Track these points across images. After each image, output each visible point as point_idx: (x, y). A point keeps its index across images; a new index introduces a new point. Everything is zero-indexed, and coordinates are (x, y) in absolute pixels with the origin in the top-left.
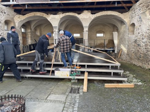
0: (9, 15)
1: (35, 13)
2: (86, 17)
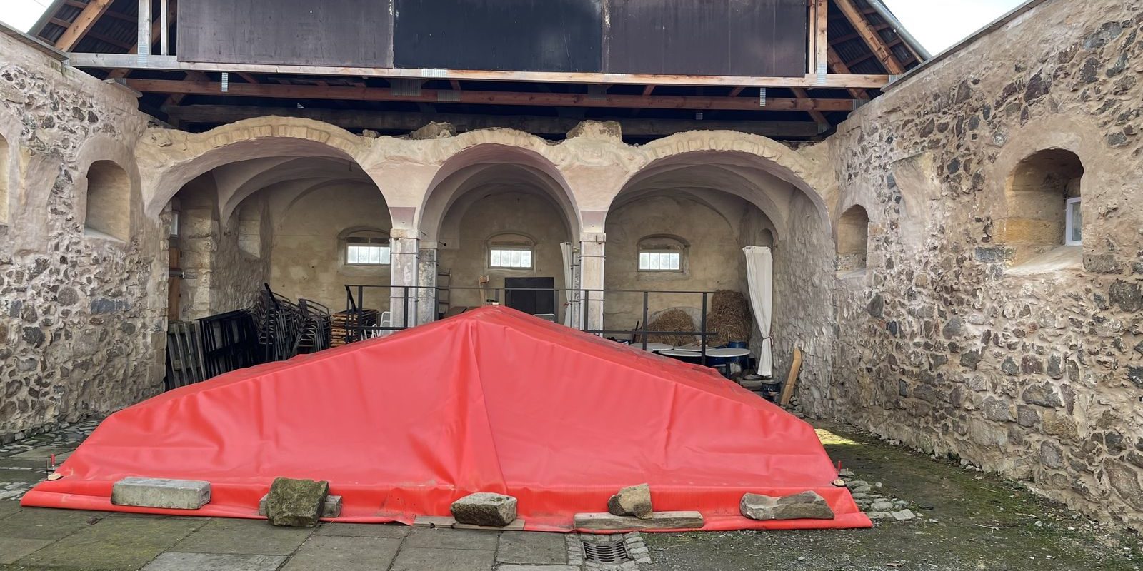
0: (112, 129)
1: (273, 120)
2: (593, 161)
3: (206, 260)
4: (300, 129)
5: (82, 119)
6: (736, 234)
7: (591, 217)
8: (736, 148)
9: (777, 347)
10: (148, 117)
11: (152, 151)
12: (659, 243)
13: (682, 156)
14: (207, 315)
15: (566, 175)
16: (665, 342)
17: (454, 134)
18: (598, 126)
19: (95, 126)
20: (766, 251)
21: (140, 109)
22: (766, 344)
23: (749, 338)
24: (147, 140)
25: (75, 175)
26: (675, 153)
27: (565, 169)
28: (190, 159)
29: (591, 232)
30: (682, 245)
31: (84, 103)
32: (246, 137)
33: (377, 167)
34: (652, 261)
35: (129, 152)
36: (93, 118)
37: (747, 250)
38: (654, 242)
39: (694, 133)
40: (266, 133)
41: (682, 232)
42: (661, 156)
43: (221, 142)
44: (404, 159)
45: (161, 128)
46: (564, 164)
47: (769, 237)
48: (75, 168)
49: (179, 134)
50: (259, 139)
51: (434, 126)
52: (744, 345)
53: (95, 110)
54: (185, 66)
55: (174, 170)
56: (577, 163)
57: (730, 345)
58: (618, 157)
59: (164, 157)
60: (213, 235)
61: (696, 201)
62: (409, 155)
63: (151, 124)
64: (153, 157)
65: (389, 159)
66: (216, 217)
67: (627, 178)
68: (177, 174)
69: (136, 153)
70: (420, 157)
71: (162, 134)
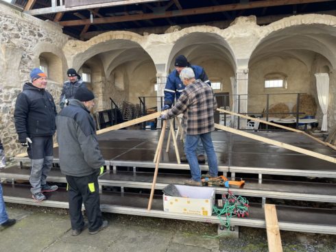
0: (50, 40)
1: (111, 33)
2: (242, 35)
3: (101, 91)
4: (120, 35)
5: (35, 36)
6: (309, 70)
7: (242, 61)
8: (316, 22)
9: (331, 118)
10: (68, 37)
11: (69, 49)
12: (273, 76)
13: (287, 29)
14: (102, 110)
15: (229, 42)
16: (276, 117)
17: (179, 30)
18: (245, 18)
19: (41, 38)
20: (326, 75)
21: (64, 33)
22: (325, 117)
23: (315, 114)
24: (67, 45)
25: (33, 57)
26: (283, 27)
27: (229, 40)
28: (83, 51)
29: (242, 68)
30: (284, 77)
31: (35, 29)
32: (102, 41)
33: (149, 47)
34: (270, 84)
35: (60, 50)
36: (40, 35)
37: (317, 75)
38: (271, 76)
39: (293, 17)
40: (108, 38)
41: (284, 71)
42: (276, 29)
43: (93, 44)
44: (159, 42)
45: (73, 41)
46: (228, 37)
47: (327, 69)
48: (33, 55)
49: (79, 42)
50: (107, 41)
51: (172, 28)
52: (313, 117)
53: (41, 32)
54: (68, 9)
55: (78, 56)
56: (234, 36)
57: (306, 118)
58: (255, 31)
59: (73, 51)
60: (102, 81)
61: (291, 57)
62: (161, 41)
63: (69, 39)
64: (70, 51)
65: (153, 43)
66: (103, 75)
67: (259, 41)
68: (80, 58)
69: (64, 50)
70: (165, 41)
71: (73, 42)
